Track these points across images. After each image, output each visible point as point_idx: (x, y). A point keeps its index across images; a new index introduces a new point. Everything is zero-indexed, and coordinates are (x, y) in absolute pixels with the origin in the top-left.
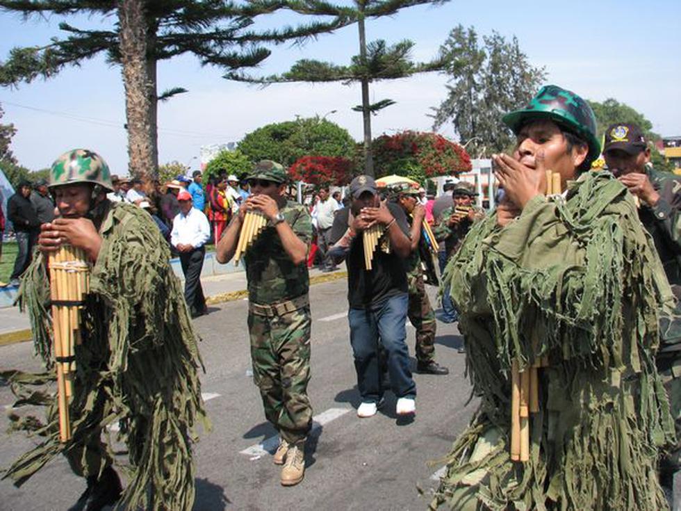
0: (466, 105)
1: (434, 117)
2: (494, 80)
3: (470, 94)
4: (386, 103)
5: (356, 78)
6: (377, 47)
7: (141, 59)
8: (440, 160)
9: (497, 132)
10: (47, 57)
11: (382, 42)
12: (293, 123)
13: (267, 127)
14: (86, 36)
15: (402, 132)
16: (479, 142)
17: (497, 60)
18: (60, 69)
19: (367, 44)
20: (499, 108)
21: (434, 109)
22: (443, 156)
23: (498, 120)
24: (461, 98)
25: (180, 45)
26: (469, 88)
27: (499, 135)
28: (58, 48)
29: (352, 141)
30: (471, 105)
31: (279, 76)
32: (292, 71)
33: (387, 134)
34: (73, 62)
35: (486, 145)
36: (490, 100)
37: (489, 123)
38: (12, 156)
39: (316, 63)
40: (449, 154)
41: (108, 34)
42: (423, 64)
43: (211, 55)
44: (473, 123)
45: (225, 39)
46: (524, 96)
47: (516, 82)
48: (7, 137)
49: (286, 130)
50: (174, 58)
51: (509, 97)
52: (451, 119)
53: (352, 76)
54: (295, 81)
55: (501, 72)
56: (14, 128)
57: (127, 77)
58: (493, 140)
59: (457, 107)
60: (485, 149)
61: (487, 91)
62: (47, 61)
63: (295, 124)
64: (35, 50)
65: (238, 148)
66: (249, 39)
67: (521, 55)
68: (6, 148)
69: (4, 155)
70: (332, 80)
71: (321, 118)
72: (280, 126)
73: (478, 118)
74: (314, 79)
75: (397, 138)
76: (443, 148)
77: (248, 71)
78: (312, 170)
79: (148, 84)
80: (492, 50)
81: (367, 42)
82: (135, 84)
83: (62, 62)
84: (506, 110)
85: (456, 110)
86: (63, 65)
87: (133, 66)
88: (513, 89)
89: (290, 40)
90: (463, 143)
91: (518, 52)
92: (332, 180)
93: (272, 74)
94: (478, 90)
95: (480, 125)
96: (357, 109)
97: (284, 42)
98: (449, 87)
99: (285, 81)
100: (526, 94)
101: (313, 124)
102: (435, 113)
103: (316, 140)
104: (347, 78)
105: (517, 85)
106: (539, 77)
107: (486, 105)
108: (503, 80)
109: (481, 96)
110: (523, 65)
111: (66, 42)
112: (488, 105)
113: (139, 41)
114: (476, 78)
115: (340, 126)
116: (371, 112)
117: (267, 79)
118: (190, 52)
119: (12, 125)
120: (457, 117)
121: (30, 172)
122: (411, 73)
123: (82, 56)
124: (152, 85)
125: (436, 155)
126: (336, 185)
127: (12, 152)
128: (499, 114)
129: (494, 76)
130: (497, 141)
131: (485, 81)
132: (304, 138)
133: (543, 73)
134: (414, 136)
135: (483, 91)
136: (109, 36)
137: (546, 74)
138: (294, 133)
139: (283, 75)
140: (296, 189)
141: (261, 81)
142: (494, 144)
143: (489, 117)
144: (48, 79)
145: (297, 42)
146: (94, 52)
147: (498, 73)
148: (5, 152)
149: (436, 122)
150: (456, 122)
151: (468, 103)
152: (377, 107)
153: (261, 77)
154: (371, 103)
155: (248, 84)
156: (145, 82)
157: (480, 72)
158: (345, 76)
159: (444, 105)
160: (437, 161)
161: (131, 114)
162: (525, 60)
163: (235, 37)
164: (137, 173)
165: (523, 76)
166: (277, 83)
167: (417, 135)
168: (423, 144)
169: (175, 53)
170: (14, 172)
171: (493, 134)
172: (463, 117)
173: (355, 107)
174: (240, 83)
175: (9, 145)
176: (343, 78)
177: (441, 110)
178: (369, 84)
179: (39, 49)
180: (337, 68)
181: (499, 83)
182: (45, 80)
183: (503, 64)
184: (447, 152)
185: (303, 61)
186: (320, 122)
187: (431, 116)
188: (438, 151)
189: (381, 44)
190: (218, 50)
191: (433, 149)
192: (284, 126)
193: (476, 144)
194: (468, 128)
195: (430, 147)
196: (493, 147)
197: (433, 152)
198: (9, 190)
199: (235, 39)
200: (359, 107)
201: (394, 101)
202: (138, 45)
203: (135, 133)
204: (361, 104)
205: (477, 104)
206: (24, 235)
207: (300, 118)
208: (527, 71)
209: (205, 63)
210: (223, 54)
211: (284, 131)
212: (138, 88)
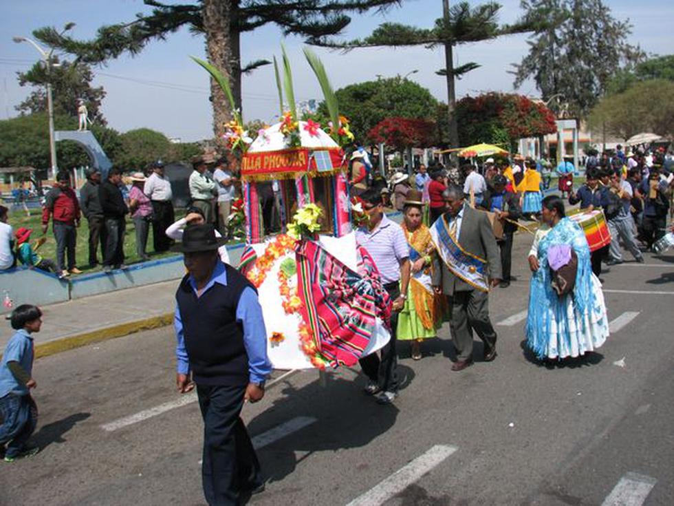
0: (548, 61)
1: (516, 74)
2: (576, 35)
3: (552, 49)
4: (470, 66)
5: (439, 42)
6: (461, 10)
7: (225, 36)
8: (525, 122)
9: (580, 88)
10: (133, 34)
11: (466, 4)
12: (375, 83)
13: (348, 88)
14: (169, 10)
15: (485, 94)
16: (562, 99)
17: (579, 14)
18: (145, 42)
19: (450, 8)
20: (582, 63)
21: (515, 65)
22: (527, 117)
23: (580, 76)
24: (543, 54)
25: (262, 16)
26: (551, 44)
27: (581, 91)
28: (143, 23)
29: (434, 101)
30: (553, 61)
31: (362, 40)
32: (375, 35)
33: (470, 96)
34: (157, 36)
35: (568, 101)
36: (572, 55)
37: (572, 79)
38: (103, 118)
39: (399, 27)
40: (534, 116)
41: (191, 8)
42: (508, 26)
43: (293, 24)
44: (556, 80)
45: (308, 9)
46: (607, 50)
47: (600, 37)
48: (97, 100)
49: (368, 90)
50: (257, 29)
51: (592, 52)
52: (532, 76)
53: (435, 39)
54: (377, 45)
55: (583, 27)
56: (104, 90)
57: (211, 54)
58: (576, 97)
59: (538, 64)
60: (567, 105)
61: (569, 47)
62: (133, 37)
63: (377, 84)
64: (121, 27)
65: (319, 109)
66: (332, 9)
67: (604, 8)
68: (97, 110)
69: (95, 117)
70: (415, 43)
71: (402, 78)
72: (361, 86)
73: (560, 74)
74: (396, 43)
75: (480, 99)
76: (527, 110)
77: (330, 38)
78: (396, 131)
79: (232, 61)
80: (573, 4)
81: (451, 6)
82: (219, 62)
83: (147, 36)
84: (589, 65)
85: (538, 66)
86: (148, 40)
87: (217, 43)
88: (597, 44)
89: (374, 7)
90: (545, 99)
91: (600, 6)
92: (414, 142)
93: (355, 39)
94: (560, 45)
95: (562, 81)
96: (441, 73)
97: (368, 9)
98: (530, 43)
99: (367, 46)
100: (609, 48)
101: (394, 85)
102: (516, 70)
103: (398, 100)
104: (430, 41)
105: (601, 40)
106: (622, 31)
107: (568, 62)
108: (585, 35)
109: (563, 52)
110: (606, 18)
111: (151, 17)
112: (570, 60)
113: (222, 17)
114: (558, 33)
115: (422, 86)
116: (455, 77)
117: (350, 44)
118: (272, 22)
119: (102, 88)
120: (539, 73)
121: (120, 134)
122: (496, 35)
123: (166, 30)
124: (237, 62)
125: (520, 116)
126: (418, 147)
127: (102, 115)
128: (582, 69)
129: (576, 30)
130: (580, 97)
131: (567, 36)
132: (386, 98)
133: (627, 25)
134: (498, 98)
135: (566, 46)
136: (192, 10)
137: (630, 26)
138: (376, 94)
139: (365, 40)
140: (378, 149)
141: (344, 46)
142: (576, 100)
143: (572, 73)
144: (135, 55)
145: (380, 9)
146: (178, 25)
147: (580, 28)
148: (95, 115)
149: (517, 79)
150: (538, 79)
151: (550, 59)
152: (462, 70)
153: (343, 42)
154: (455, 66)
155: (330, 49)
156: (229, 59)
157: (562, 27)
158: (428, 40)
159: (525, 61)
160: (521, 123)
161: (216, 91)
162: (608, 13)
163: (318, 6)
164: (223, 151)
165: (607, 30)
166: (359, 48)
167: (500, 96)
168: (507, 106)
169: (258, 24)
170: (105, 134)
171: (576, 90)
172: (545, 73)
173: (438, 70)
174: (323, 48)
175: (99, 107)
176: (427, 42)
177: (522, 66)
178: (453, 47)
179: (125, 26)
180: (420, 32)
181: (582, 37)
182: (133, 55)
183: (585, 18)
184: (532, 113)
185: (386, 25)
186: (401, 82)
187: (513, 73)
188: (522, 113)
189: (465, 7)
190: (299, 20)
191: (517, 110)
192: (365, 86)
193: (558, 100)
194: (551, 84)
195: (514, 108)
196: (576, 103)
197: (517, 114)
198: (100, 153)
199: (318, 9)
200: (442, 71)
201: (479, 64)
202: (222, 21)
203: (220, 111)
204: (444, 67)
205: (559, 60)
206: (114, 222)
207: (382, 78)
208: (611, 25)
209: (287, 33)
210: (305, 23)
211: (365, 92)
212: (222, 65)
